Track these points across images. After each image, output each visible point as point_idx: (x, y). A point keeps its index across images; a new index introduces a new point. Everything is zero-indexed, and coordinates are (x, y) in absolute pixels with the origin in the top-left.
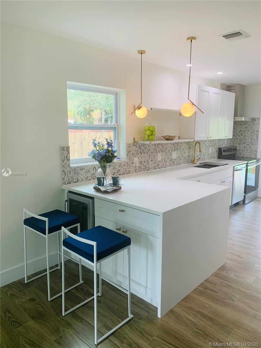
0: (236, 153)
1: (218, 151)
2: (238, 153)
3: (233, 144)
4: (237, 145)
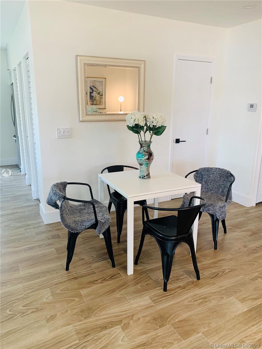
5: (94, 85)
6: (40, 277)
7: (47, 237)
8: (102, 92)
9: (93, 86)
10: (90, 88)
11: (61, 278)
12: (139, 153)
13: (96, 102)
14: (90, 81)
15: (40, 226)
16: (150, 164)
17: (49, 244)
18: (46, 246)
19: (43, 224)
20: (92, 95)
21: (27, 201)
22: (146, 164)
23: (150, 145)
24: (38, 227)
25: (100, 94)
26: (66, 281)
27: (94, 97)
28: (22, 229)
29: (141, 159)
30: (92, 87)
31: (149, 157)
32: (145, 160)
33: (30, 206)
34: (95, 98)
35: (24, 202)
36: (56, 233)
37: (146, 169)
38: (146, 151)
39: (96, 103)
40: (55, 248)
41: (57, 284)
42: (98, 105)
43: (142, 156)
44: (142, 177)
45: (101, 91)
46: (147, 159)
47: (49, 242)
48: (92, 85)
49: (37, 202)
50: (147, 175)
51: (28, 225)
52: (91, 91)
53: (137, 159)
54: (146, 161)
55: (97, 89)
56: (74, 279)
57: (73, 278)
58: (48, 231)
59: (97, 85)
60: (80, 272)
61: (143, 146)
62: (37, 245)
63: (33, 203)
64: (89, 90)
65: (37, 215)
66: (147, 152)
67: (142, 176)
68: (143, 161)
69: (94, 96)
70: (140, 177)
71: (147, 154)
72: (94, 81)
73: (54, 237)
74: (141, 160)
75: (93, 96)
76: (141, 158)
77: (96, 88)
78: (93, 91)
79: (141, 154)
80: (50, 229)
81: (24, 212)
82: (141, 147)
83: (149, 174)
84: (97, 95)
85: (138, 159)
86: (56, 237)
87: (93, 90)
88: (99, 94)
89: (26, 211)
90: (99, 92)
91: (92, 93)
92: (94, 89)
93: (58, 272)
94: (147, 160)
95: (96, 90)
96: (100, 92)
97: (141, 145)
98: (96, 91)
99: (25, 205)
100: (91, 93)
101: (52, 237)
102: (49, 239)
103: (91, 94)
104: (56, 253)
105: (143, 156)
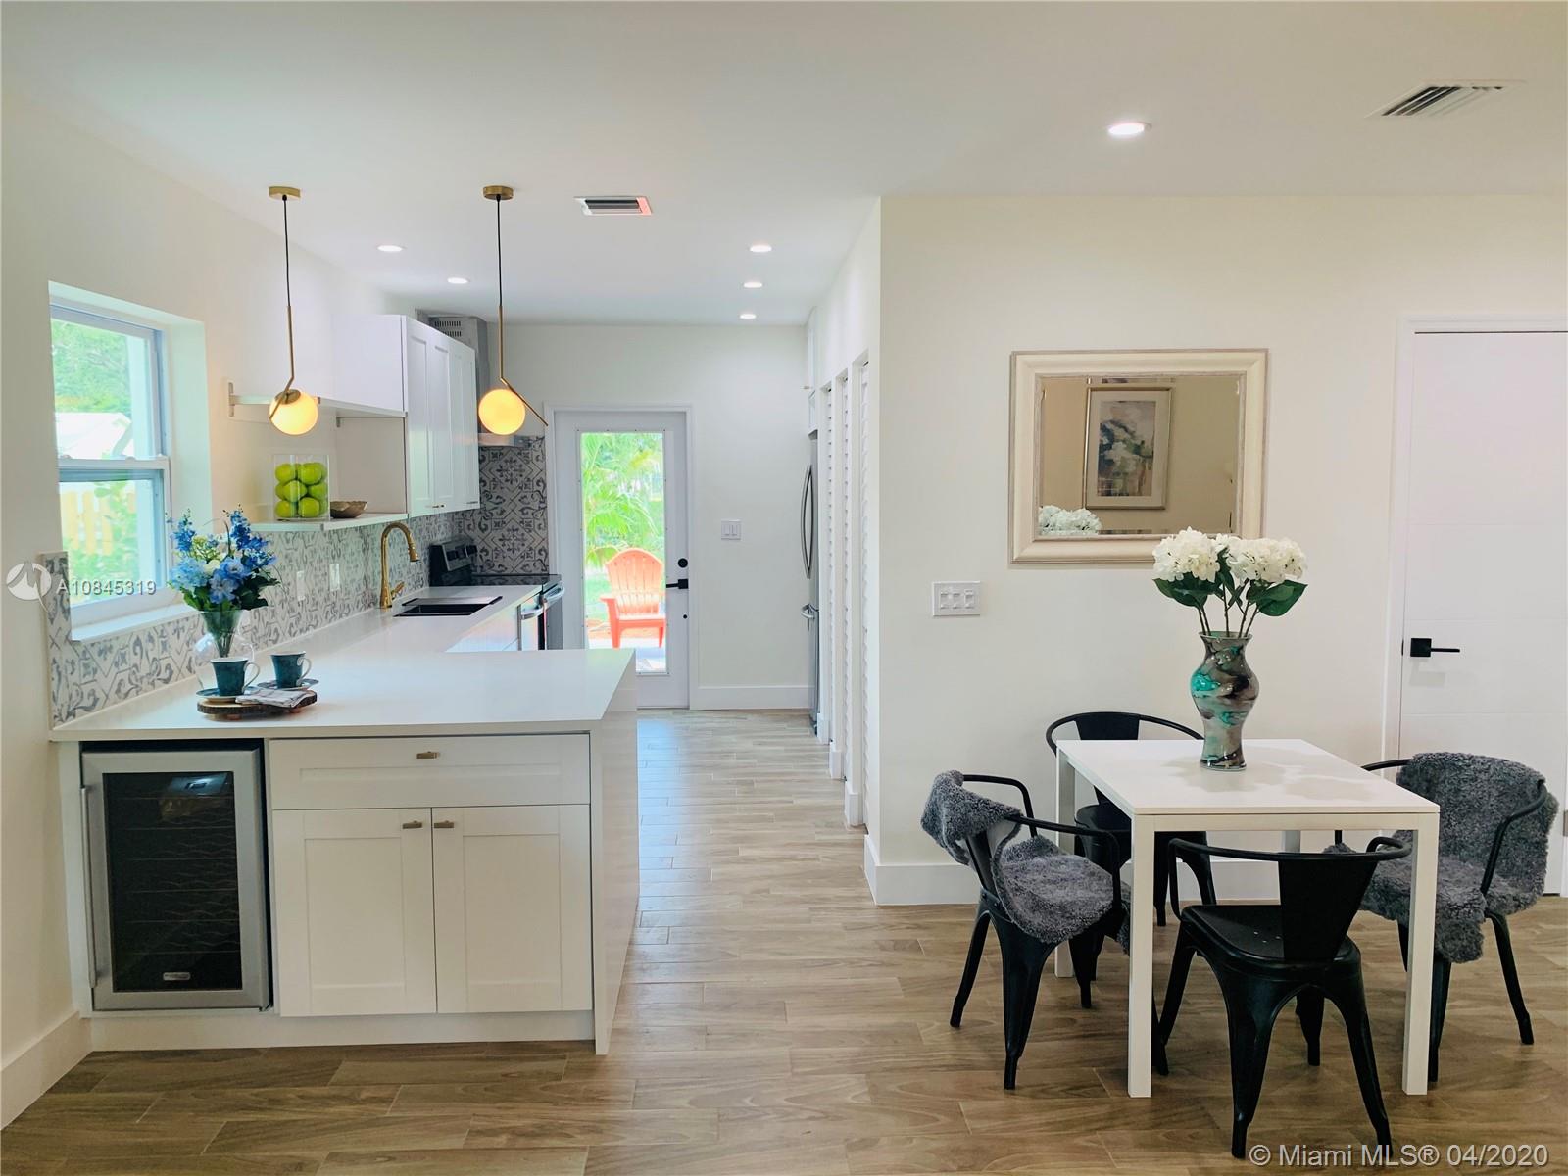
0: (473, 564)
1: (427, 556)
2: (479, 562)
3: (460, 532)
4: (475, 534)
5: (1118, 418)
6: (843, 1042)
7: (876, 942)
8: (1152, 444)
9: (1112, 422)
10: (1104, 429)
11: (907, 1057)
12: (1199, 672)
13: (1125, 484)
14: (1104, 403)
15: (860, 909)
16: (1245, 717)
17: (882, 964)
18: (871, 965)
19: (870, 903)
20: (1107, 458)
21: (826, 826)
22: (1224, 714)
23: (1241, 648)
24: (854, 909)
25: (1143, 451)
26: (918, 1068)
27: (1119, 463)
28: (803, 909)
29: (1205, 696)
30: (1110, 426)
31: (1234, 690)
32: (1219, 701)
33: (836, 844)
34: (1123, 467)
35: (819, 830)
36: (908, 935)
37: (1225, 731)
38: (1224, 668)
39: (1125, 487)
40: (899, 978)
41: (890, 1070)
42: (1134, 494)
43: (1209, 684)
44: (1212, 762)
45: (1147, 438)
46: (1226, 696)
47: (884, 955)
48: (1111, 418)
49: (856, 836)
50: (1230, 757)
51: (825, 900)
52: (1106, 441)
53: (1194, 696)
54: (1226, 705)
55: (1132, 434)
56: (944, 1069)
57: (944, 1066)
58: (883, 924)
59: (1132, 417)
60: (968, 1056)
61: (1213, 651)
62: (844, 957)
63: (847, 837)
64: (1096, 438)
65: (855, 875)
66: (1229, 672)
67: (1209, 759)
68: (1214, 703)
69: (1115, 459)
70: (1205, 762)
71: (1227, 677)
72: (1120, 405)
73: (898, 946)
74: (1207, 699)
75: (1111, 462)
76: (1208, 693)
77: (1126, 430)
78: (1112, 439)
79: (1207, 677)
80: (893, 921)
81: (814, 859)
82: (1209, 653)
83: (1239, 751)
84: (1129, 455)
85: (1197, 693)
86: (908, 945)
87: (1113, 435)
88: (1137, 450)
89: (821, 859)
90: (1139, 443)
91: (1109, 447)
92: (1119, 433)
93: (899, 1040)
94: (1228, 701)
95: (1127, 436)
96: (1143, 442)
97: (1209, 645)
98: (1124, 441)
99: (818, 838)
100: (1103, 448)
101: (894, 946)
102: (883, 948)
103: (1106, 452)
104: (900, 991)
105: (1214, 686)
